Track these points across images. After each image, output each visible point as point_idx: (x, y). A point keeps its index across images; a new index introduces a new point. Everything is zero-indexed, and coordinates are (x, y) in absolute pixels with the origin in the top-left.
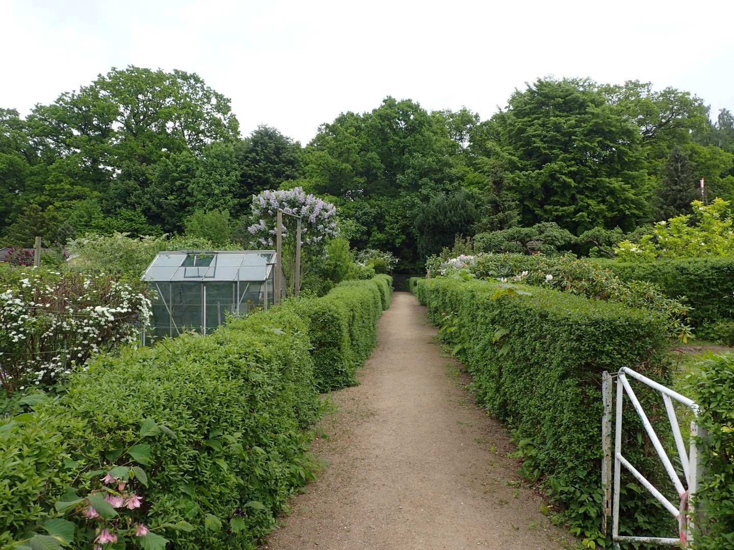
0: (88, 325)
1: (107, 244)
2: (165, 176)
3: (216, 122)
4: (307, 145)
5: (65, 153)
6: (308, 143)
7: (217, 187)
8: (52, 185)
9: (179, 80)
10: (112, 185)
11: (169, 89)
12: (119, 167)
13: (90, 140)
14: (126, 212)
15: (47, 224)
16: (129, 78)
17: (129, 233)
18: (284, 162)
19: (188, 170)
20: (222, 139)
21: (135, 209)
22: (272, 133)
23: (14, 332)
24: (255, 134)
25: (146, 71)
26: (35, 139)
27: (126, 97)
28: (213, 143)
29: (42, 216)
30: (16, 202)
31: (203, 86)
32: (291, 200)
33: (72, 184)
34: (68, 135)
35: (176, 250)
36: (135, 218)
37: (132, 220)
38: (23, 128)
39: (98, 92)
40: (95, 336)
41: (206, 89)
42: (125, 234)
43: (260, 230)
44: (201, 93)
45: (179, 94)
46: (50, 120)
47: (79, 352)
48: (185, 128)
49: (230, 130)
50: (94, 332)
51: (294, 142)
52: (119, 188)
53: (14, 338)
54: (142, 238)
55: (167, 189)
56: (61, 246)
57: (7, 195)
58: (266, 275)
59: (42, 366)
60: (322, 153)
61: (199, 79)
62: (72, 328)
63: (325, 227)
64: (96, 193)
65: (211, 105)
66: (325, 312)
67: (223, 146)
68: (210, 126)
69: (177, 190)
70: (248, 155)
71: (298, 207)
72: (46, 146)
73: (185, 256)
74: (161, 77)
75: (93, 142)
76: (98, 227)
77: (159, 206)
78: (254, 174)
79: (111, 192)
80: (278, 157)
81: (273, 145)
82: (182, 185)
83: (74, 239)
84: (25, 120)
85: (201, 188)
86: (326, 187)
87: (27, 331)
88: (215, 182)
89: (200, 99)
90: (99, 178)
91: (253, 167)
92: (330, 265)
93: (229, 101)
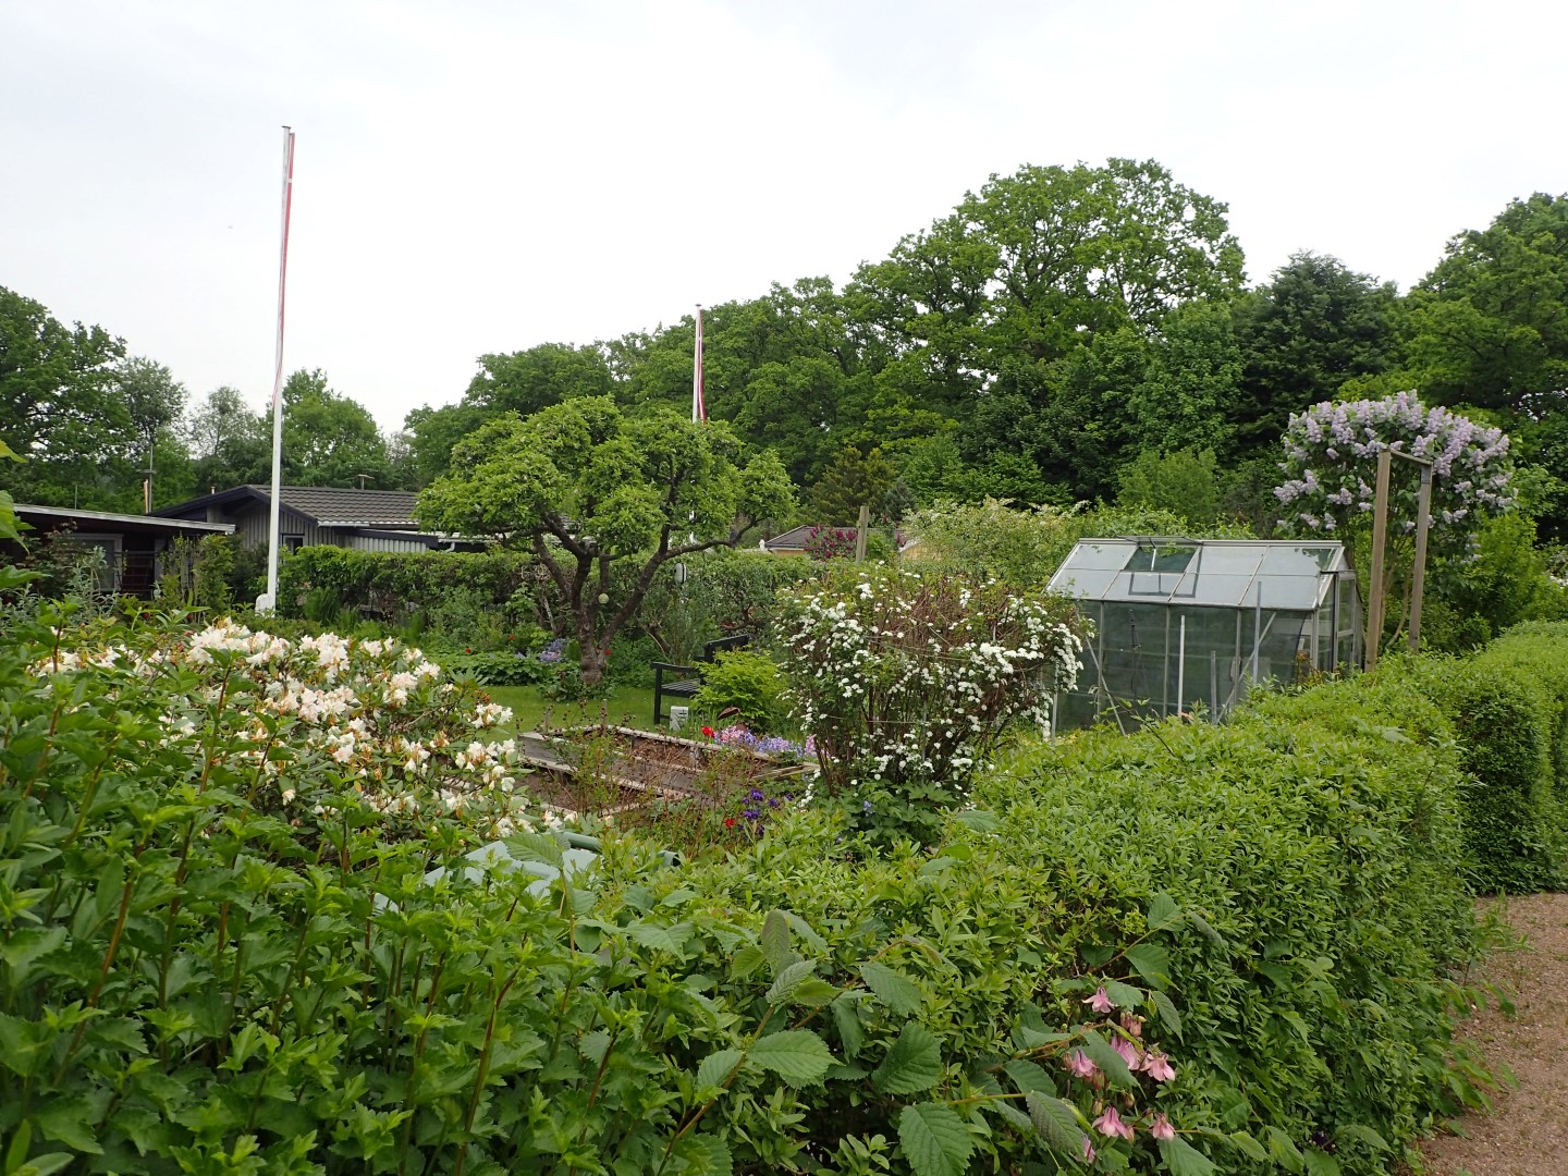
0: (965, 677)
1: (972, 521)
2: (1081, 381)
3: (1192, 259)
4: (1413, 288)
5: (902, 349)
6: (1417, 284)
7: (1190, 400)
8: (879, 411)
9: (1118, 180)
10: (980, 405)
11: (1098, 201)
12: (994, 370)
13: (945, 321)
14: (1004, 458)
15: (869, 483)
16: (1022, 190)
17: (1011, 500)
18: (1351, 335)
19: (1129, 367)
20: (1204, 294)
21: (1020, 451)
22: (1323, 270)
23: (846, 680)
24: (1281, 276)
25: (1055, 170)
26: (855, 328)
27: (1013, 229)
28: (1183, 306)
29: (862, 467)
30: (821, 444)
31: (1167, 184)
32: (1387, 421)
33: (911, 407)
34: (909, 316)
35: (1111, 534)
36: (1019, 470)
37: (1013, 474)
38: (837, 309)
39: (964, 226)
40: (978, 700)
41: (1173, 190)
42: (1005, 501)
43: (1304, 495)
44: (1162, 201)
45: (1116, 207)
46: (881, 290)
47: (947, 727)
48: (1125, 279)
49: (1223, 274)
50: (976, 694)
51: (1381, 284)
52: (992, 411)
53: (845, 691)
54: (1037, 510)
55: (1083, 409)
56: (893, 523)
57: (809, 430)
58: (1318, 596)
59: (887, 747)
60: (1452, 306)
61: (1160, 170)
62: (938, 682)
63: (1477, 486)
64: (951, 422)
65: (1184, 224)
66: (1489, 698)
67: (1207, 308)
68: (1180, 268)
69: (1105, 411)
70: (1262, 324)
71: (1404, 438)
72: (872, 338)
73: (1134, 548)
74: (1082, 177)
75: (951, 324)
76: (955, 488)
77: (1068, 443)
78: (1275, 367)
79: (979, 419)
80: (1335, 324)
81: (1325, 296)
82: (1114, 398)
83: (915, 511)
84: (841, 293)
85: (1154, 404)
86: (1461, 387)
87: (866, 680)
88: (1186, 390)
89: (1161, 213)
90: (956, 393)
91: (1274, 351)
92: (1481, 579)
93: (1224, 208)
